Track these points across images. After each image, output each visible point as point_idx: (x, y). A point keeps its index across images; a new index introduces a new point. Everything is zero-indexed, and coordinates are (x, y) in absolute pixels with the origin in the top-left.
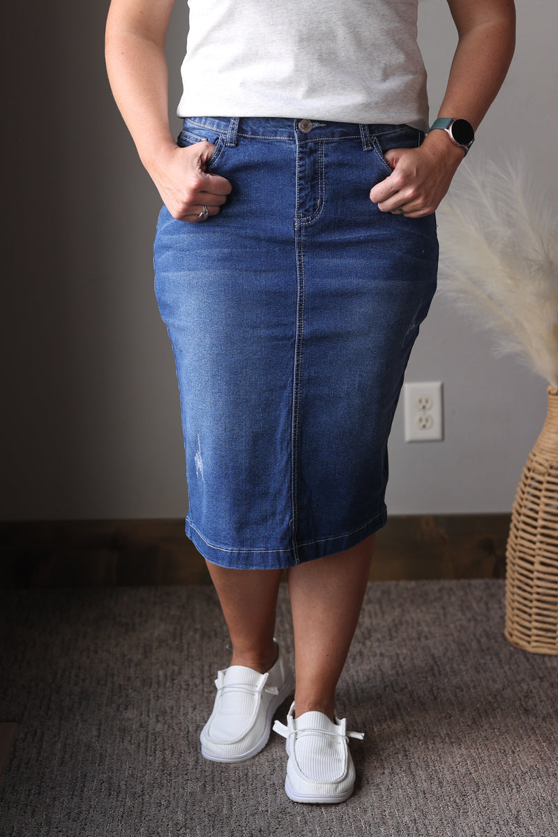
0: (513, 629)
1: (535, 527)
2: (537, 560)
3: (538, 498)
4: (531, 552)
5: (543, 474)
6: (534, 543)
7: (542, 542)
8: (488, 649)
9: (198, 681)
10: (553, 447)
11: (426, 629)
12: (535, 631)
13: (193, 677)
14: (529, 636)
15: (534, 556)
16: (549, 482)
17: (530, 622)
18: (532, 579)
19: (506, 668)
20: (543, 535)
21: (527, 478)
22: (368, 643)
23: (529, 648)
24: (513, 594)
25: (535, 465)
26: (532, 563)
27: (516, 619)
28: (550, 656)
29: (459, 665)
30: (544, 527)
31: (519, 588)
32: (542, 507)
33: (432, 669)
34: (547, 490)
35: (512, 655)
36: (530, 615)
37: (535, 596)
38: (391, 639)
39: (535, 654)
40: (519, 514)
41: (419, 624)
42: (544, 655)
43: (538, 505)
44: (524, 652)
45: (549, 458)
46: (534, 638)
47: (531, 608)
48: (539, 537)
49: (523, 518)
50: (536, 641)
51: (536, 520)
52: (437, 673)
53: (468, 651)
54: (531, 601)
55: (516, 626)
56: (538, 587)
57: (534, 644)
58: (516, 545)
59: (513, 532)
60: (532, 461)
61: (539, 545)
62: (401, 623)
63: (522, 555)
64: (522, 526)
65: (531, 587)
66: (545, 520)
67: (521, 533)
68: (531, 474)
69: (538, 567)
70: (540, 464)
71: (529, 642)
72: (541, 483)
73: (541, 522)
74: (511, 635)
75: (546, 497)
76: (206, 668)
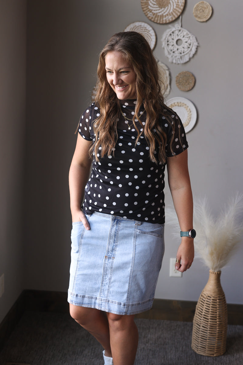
0: (193, 345)
1: (202, 315)
2: (201, 325)
3: (203, 305)
4: (200, 322)
5: (205, 298)
6: (201, 320)
7: (203, 320)
8: (185, 351)
9: (89, 354)
10: (210, 290)
11: (167, 341)
12: (199, 347)
13: (89, 352)
14: (198, 348)
15: (200, 324)
16: (207, 301)
17: (198, 344)
18: (199, 331)
19: (188, 359)
20: (204, 318)
21: (201, 298)
22: (147, 345)
23: (197, 352)
24: (194, 334)
25: (203, 295)
26: (200, 326)
27: (194, 342)
28: (203, 356)
29: (173, 356)
30: (204, 315)
31: (196, 333)
32: (204, 309)
33: (164, 357)
34: (206, 304)
35: (191, 354)
36: (198, 342)
37: (200, 336)
38: (155, 344)
39: (199, 355)
40: (198, 310)
41: (165, 339)
42: (201, 355)
43: (203, 308)
44: (195, 353)
45: (208, 294)
46: (199, 349)
47: (199, 340)
48: (202, 318)
49: (198, 311)
50: (200, 350)
51: (202, 312)
52: (165, 359)
53: (178, 351)
54: (199, 337)
55: (194, 344)
56: (201, 334)
57: (199, 351)
58: (196, 319)
59: (195, 315)
60: (203, 293)
61: (202, 321)
62: (160, 337)
63: (197, 323)
64: (198, 313)
65: (199, 333)
66: (205, 313)
67: (197, 316)
68: (202, 297)
69: (201, 327)
70: (205, 295)
71: (198, 350)
72: (204, 301)
73: (203, 314)
74: (193, 347)
75: (206, 306)
76: (93, 349)
